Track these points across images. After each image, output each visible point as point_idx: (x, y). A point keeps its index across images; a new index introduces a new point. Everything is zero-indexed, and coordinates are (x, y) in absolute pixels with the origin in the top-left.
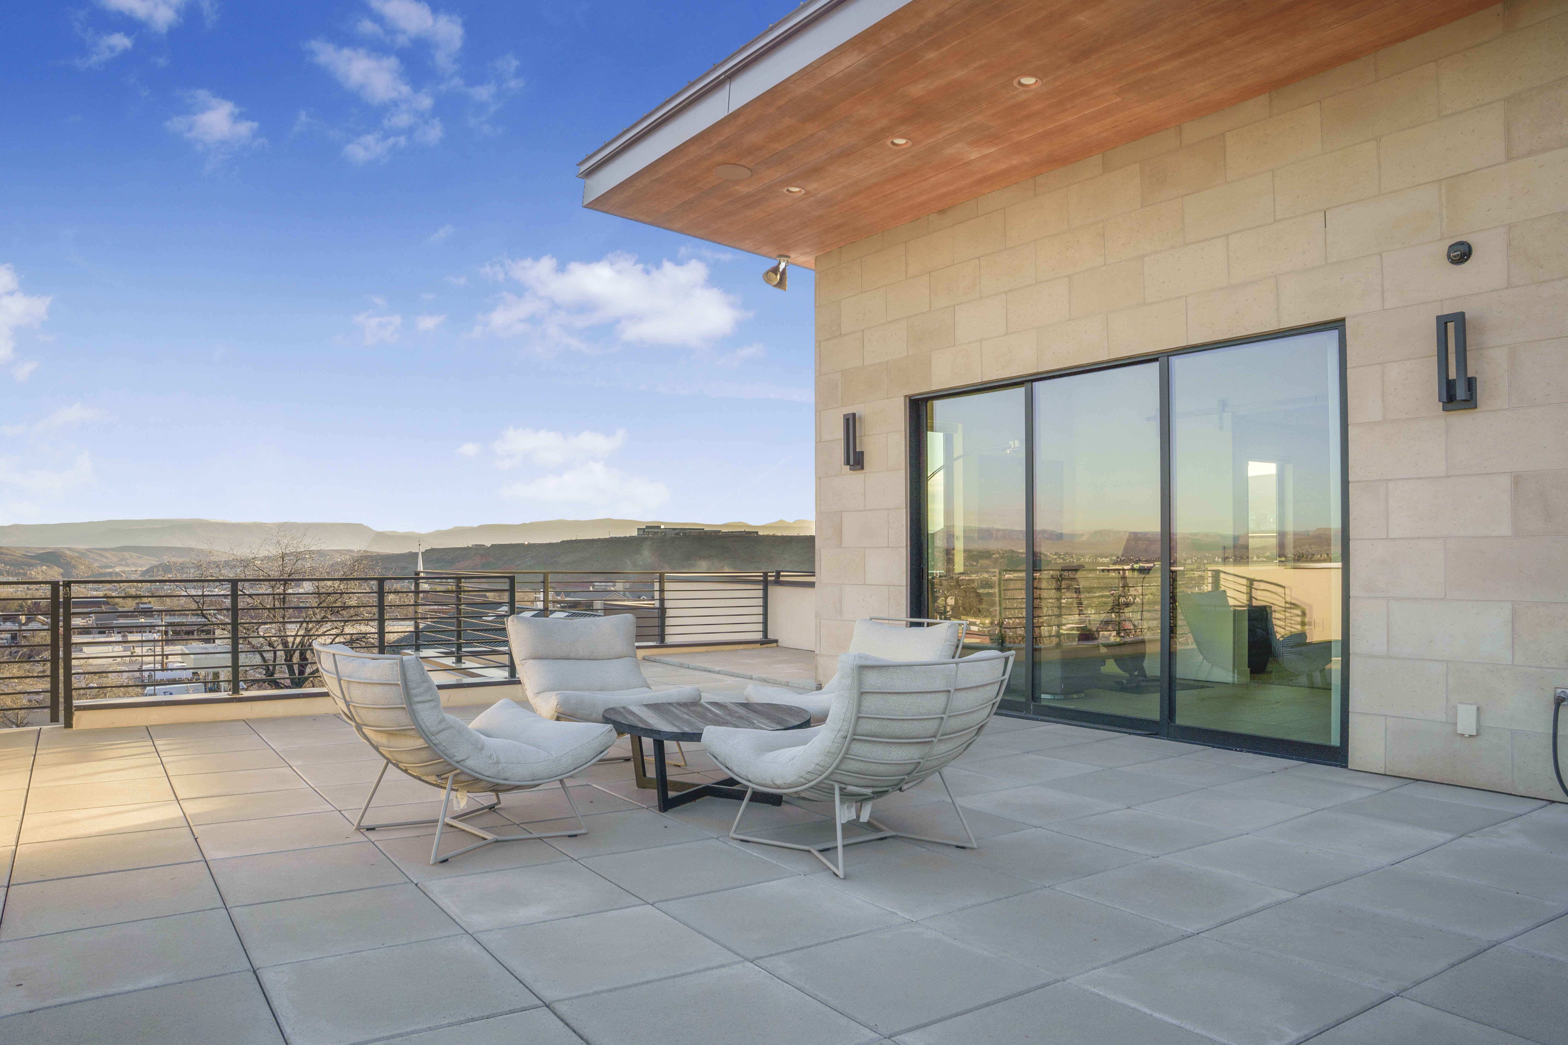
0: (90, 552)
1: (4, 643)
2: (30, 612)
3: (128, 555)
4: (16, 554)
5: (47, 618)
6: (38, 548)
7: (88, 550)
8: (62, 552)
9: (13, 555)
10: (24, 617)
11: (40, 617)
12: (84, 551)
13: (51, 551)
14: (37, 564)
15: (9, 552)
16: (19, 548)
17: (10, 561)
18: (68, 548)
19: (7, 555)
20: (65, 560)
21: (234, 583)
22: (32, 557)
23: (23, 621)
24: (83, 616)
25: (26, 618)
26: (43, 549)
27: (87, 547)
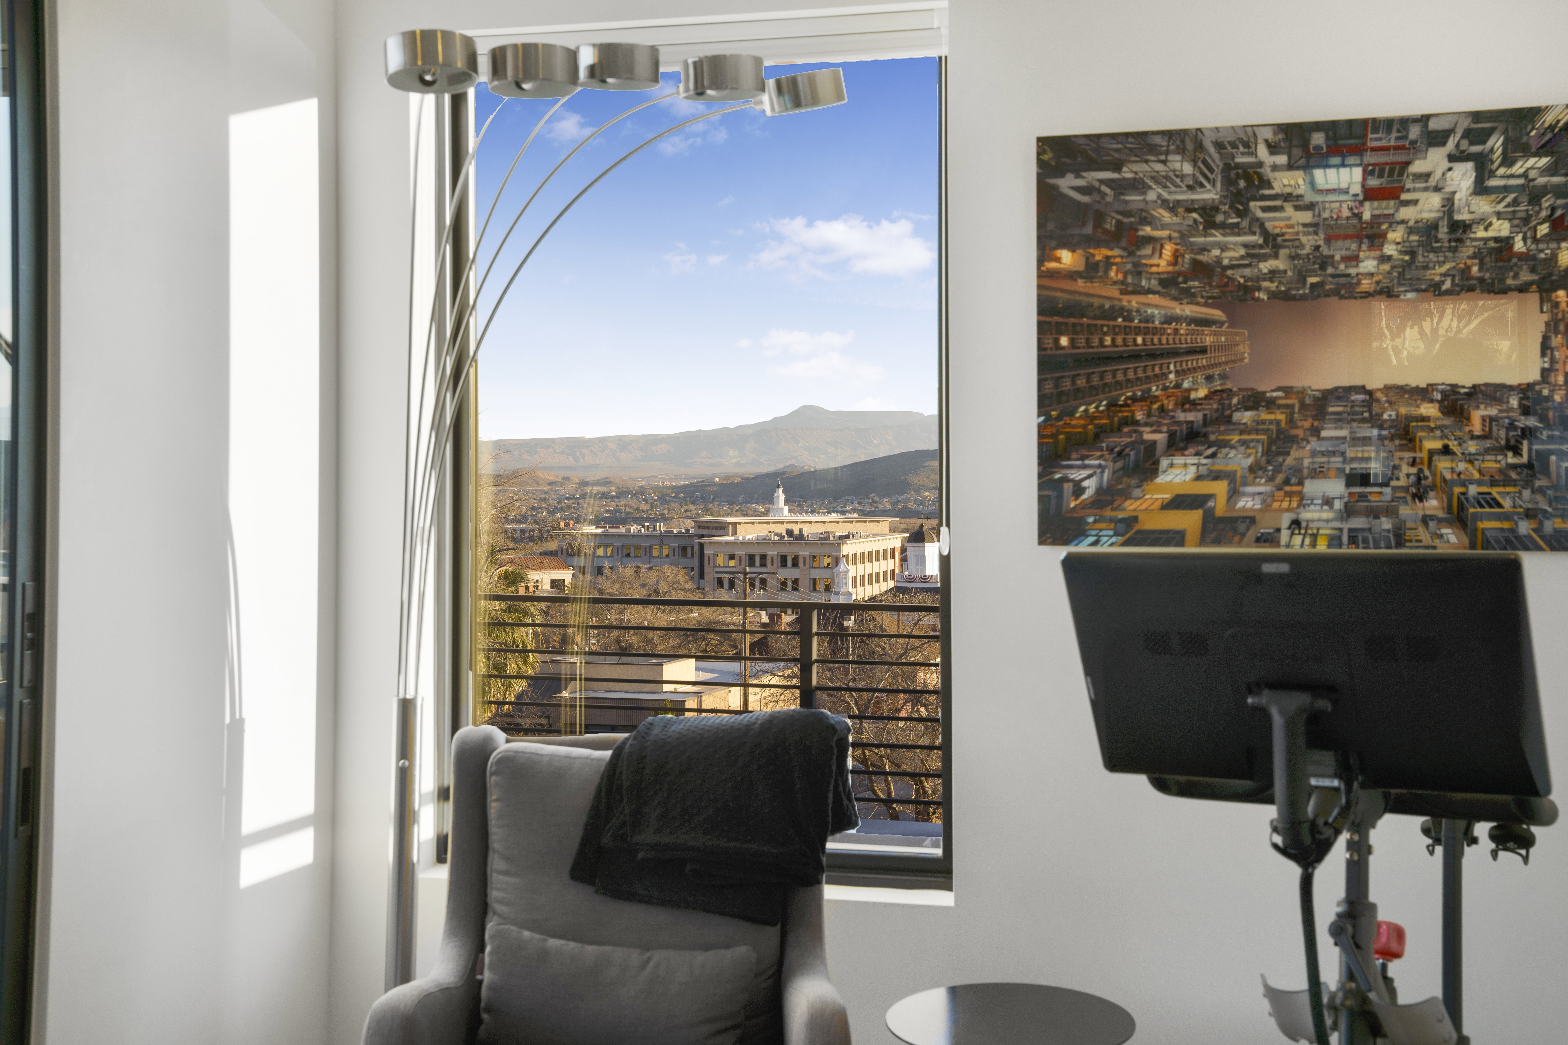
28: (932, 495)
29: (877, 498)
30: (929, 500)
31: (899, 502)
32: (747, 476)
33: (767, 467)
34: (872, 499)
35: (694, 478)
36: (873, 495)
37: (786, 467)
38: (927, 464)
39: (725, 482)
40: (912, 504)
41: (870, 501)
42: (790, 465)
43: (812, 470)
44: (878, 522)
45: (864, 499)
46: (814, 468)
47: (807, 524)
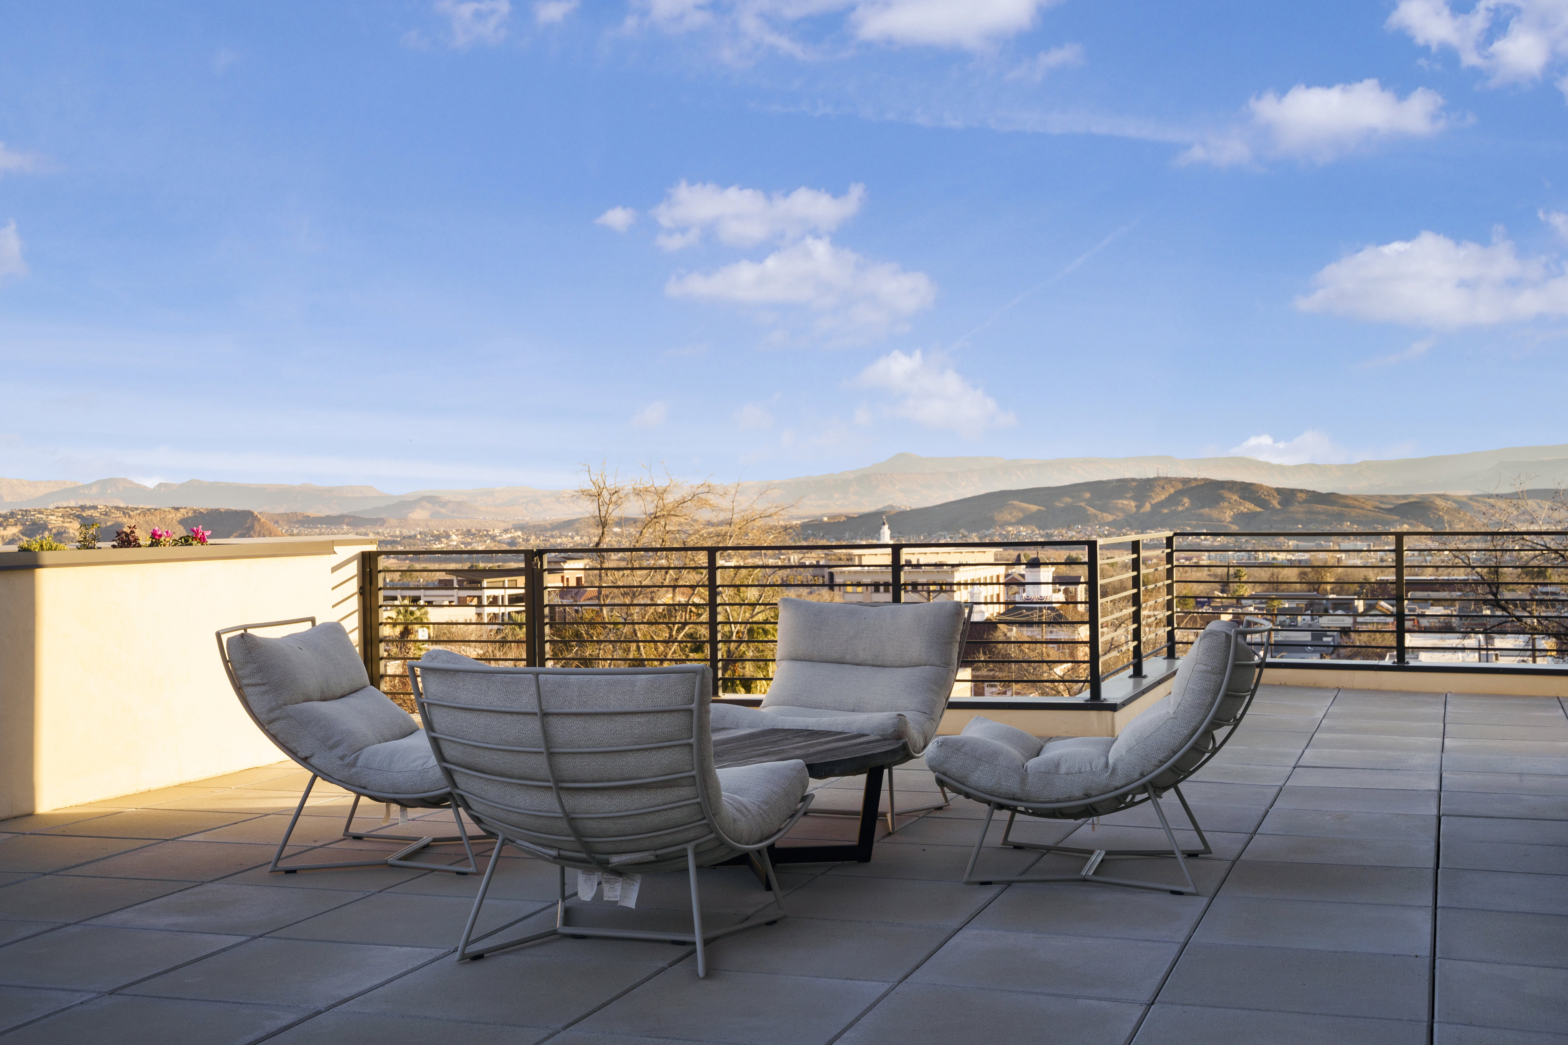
0: (1476, 501)
1: (1329, 642)
2: (1374, 595)
3: (1534, 504)
4: (1366, 507)
5: (1392, 606)
6: (1398, 497)
7: (1471, 498)
8: (1431, 502)
9: (1362, 508)
10: (1361, 602)
11: (1382, 603)
12: (1465, 499)
13: (1416, 500)
14: (1396, 521)
15: (1356, 503)
16: (1370, 498)
17: (1358, 517)
18: (1439, 496)
19: (1354, 507)
20: (1435, 514)
21: (712, 552)
22: (1389, 511)
23: (1361, 609)
24: (1446, 603)
25: (1365, 605)
26: (1405, 497)
27: (1470, 493)
28: (1015, 529)
29: (966, 533)
30: (1013, 534)
31: (986, 536)
32: (851, 515)
33: (868, 506)
34: (962, 534)
35: (805, 518)
36: (962, 531)
37: (886, 507)
38: (1010, 502)
39: (832, 521)
40: (997, 538)
41: (961, 536)
42: (889, 506)
43: (908, 509)
44: (984, 552)
45: (955, 534)
46: (910, 507)
47: (923, 555)
